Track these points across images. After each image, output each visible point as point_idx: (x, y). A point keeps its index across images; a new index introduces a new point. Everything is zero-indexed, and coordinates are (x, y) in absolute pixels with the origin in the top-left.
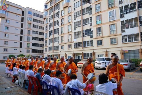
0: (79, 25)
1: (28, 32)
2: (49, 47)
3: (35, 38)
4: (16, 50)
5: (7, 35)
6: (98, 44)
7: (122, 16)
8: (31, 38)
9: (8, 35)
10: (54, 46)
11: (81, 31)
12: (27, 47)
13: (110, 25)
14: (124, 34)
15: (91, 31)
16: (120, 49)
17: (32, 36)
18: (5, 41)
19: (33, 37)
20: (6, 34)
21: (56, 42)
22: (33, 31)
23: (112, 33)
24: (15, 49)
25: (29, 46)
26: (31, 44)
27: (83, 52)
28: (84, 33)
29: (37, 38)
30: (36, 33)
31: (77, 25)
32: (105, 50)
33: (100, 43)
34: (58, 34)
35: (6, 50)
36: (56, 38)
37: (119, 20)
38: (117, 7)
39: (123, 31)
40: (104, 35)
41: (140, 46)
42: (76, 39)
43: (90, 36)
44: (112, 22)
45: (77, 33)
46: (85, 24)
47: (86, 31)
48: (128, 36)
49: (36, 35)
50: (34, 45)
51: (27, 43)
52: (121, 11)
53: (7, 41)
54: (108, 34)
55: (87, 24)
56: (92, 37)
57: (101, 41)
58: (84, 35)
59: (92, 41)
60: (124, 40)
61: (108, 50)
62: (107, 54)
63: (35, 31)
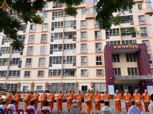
0: (7, 51)
6: (25, 75)
7: (51, 53)
11: (8, 59)
13: (40, 58)
14: (50, 68)
15: (21, 60)
16: (45, 82)
23: (41, 66)
27: (6, 83)
28: (11, 62)
31: (4, 51)
32: (31, 82)
33: (27, 74)
37: (48, 55)
38: (48, 44)
39: (50, 66)
40: (33, 67)
41: (61, 80)
43: (18, 66)
44: (42, 56)
45: (3, 60)
46: (14, 52)
47: (14, 59)
48: (54, 70)
52: (51, 48)
54: (37, 67)
55: (17, 53)
56: (20, 66)
57: (29, 72)
58: (11, 64)
59: (19, 71)
60: (50, 74)
61: (34, 82)
62: (33, 85)
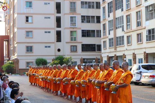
1: (71, 6)
2: (110, 40)
3: (88, 17)
4: (49, 47)
5: (30, 19)
8: (78, 19)
9: (32, 19)
10: (117, 38)
12: (72, 40)
17: (80, 14)
18: (27, 32)
19: (84, 16)
20: (27, 18)
21: (119, 27)
22: (82, 3)
24: (46, 47)
25: (75, 38)
26: (79, 33)
29: (93, 17)
30: (89, 7)
34: (122, 10)
35: (29, 49)
36: (119, 18)
42: (148, 22)
45: (151, 8)
49: (91, 10)
50: (86, 34)
51: (71, 32)
53: (31, 31)
63: (86, 3)
